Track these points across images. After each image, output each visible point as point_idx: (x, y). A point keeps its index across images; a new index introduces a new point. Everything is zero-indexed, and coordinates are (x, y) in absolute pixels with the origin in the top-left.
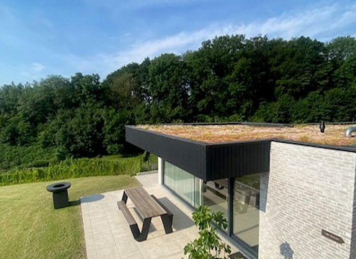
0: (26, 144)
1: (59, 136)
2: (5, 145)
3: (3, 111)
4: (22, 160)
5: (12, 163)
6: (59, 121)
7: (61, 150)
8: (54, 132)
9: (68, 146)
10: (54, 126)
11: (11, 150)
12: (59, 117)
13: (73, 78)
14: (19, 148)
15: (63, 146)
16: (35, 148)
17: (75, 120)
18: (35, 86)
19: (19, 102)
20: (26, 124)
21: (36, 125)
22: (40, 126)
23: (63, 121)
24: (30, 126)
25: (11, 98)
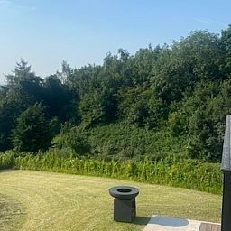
0: (154, 128)
1: (193, 121)
2: (133, 126)
3: (135, 83)
6: (197, 99)
7: (194, 143)
8: (188, 115)
10: (189, 105)
11: (137, 134)
12: (197, 92)
13: (224, 33)
14: (146, 132)
15: (198, 136)
16: (163, 134)
18: (175, 48)
19: (154, 71)
20: (157, 100)
21: (169, 103)
22: (173, 105)
23: (202, 100)
24: (162, 104)
25: (145, 65)
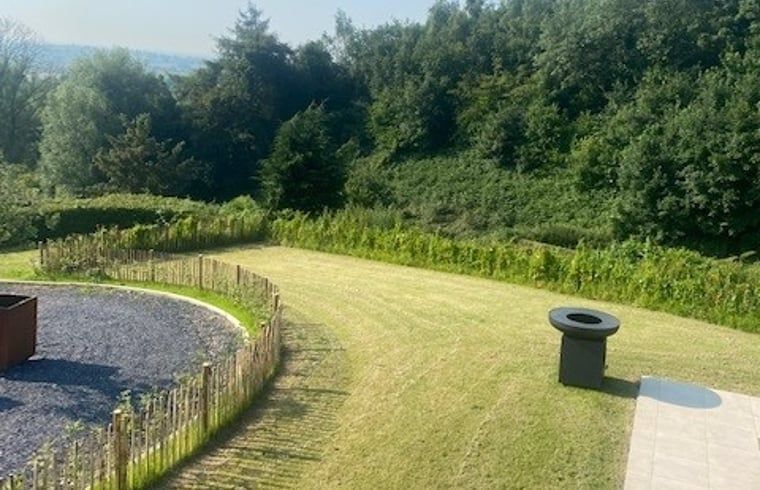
0: (537, 170)
1: (630, 159)
2: (488, 164)
3: (499, 66)
4: (520, 214)
5: (495, 217)
6: (642, 109)
7: (627, 208)
8: (619, 143)
9: (654, 196)
10: (621, 122)
11: (497, 181)
12: (642, 94)
14: (518, 178)
15: (639, 194)
16: (557, 184)
17: (694, 113)
19: (544, 41)
20: (548, 108)
21: (573, 116)
22: (584, 120)
23: (653, 112)
24: (558, 117)
25: (524, 25)
